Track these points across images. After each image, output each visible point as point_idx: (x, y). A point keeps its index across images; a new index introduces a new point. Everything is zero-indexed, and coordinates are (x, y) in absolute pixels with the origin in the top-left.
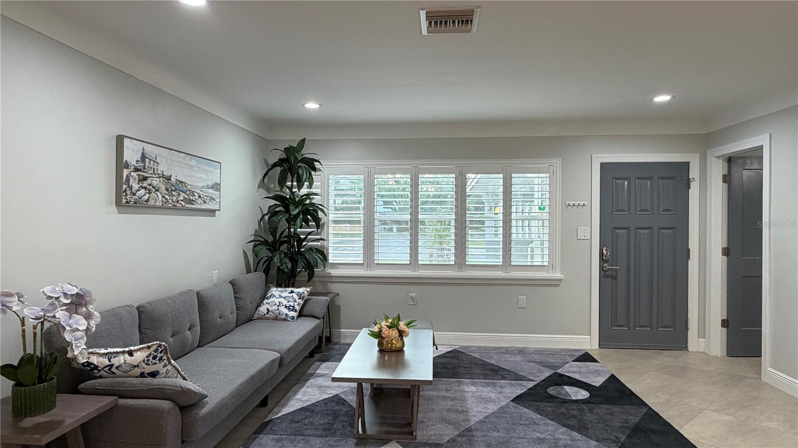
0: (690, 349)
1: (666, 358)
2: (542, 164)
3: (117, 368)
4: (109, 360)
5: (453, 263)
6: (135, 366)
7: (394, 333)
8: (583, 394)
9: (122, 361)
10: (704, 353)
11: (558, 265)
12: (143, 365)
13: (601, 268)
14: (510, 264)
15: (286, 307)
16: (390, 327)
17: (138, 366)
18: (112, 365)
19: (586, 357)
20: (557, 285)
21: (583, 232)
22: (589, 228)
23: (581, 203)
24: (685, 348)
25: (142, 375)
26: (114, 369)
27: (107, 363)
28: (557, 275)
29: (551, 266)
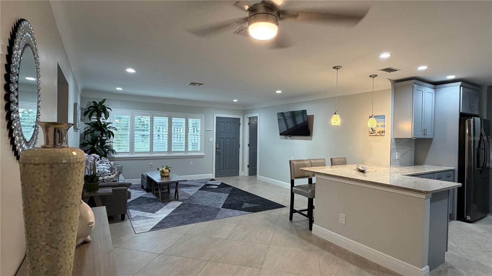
0: (240, 175)
1: (235, 177)
2: (198, 116)
3: (106, 180)
4: (103, 178)
5: (167, 151)
6: (112, 179)
7: (167, 171)
8: (217, 187)
9: (107, 178)
10: (243, 176)
11: (203, 150)
12: (114, 178)
13: (216, 151)
14: (187, 151)
15: (107, 169)
16: (166, 169)
17: (113, 179)
18: (104, 179)
19: (212, 180)
20: (203, 157)
21: (211, 140)
22: (212, 138)
23: (210, 130)
24: (238, 175)
25: (113, 181)
26: (105, 180)
27: (102, 178)
28: (203, 154)
29: (201, 151)
